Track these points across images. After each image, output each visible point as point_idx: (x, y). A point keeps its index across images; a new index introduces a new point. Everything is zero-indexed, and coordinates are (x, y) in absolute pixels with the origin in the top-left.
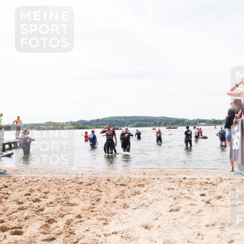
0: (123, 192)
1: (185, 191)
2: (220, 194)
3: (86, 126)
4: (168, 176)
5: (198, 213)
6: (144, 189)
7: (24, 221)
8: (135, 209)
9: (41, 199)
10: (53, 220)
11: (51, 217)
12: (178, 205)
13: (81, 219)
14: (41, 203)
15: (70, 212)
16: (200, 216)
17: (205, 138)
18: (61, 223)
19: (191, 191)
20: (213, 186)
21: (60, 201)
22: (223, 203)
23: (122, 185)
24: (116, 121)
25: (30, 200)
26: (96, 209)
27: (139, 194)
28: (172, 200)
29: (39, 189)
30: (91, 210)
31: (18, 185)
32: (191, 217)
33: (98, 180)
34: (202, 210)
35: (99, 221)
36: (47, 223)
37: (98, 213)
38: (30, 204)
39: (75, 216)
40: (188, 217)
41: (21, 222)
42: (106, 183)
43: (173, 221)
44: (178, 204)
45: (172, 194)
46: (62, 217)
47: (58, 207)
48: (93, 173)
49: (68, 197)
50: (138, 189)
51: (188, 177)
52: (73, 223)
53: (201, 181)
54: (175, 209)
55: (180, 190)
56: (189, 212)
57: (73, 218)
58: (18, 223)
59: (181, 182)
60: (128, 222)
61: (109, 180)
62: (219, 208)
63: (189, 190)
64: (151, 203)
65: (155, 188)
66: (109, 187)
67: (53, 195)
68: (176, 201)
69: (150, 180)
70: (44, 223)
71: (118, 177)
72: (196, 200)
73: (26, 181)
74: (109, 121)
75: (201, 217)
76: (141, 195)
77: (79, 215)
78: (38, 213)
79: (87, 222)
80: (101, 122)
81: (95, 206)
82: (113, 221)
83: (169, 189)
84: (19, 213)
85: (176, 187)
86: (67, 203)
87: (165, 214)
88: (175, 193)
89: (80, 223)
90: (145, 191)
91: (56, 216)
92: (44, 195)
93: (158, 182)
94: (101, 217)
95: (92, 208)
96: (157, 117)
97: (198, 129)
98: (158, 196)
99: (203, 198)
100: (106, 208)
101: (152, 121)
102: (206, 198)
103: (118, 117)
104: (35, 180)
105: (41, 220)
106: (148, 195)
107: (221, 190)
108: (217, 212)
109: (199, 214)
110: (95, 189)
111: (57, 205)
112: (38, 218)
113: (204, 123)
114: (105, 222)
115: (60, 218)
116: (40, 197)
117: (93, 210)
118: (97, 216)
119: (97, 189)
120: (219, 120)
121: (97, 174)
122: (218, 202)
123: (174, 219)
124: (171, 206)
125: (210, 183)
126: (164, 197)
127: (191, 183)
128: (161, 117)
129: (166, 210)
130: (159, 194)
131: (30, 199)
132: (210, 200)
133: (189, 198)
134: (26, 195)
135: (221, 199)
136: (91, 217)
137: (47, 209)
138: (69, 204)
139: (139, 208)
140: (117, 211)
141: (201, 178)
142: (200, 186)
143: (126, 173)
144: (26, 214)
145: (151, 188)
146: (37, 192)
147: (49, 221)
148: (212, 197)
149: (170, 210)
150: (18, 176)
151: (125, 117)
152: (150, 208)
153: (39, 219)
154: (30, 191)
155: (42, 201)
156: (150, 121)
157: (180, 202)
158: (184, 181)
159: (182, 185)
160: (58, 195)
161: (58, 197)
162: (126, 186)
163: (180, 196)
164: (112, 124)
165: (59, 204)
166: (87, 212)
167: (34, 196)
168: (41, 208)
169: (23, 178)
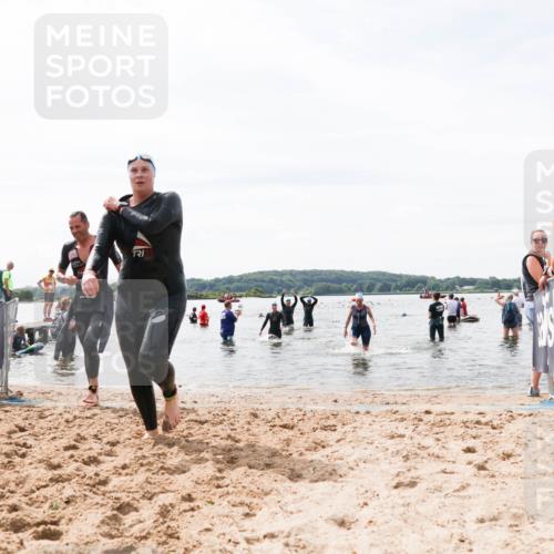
0: (288, 442)
1: (429, 441)
2: (508, 448)
3: (204, 293)
4: (388, 407)
5: (458, 490)
6: (335, 436)
7: (64, 509)
8: (316, 481)
9: (101, 458)
10: (128, 504)
11: (125, 498)
12: (413, 473)
13: (192, 504)
14: (102, 466)
15: (167, 488)
16: (465, 497)
17: (474, 320)
18: (148, 512)
19: (444, 440)
20: (491, 431)
21: (145, 462)
22: (514, 470)
23: (285, 426)
24: (272, 281)
25: (76, 461)
26: (227, 481)
27: (323, 447)
28: (398, 461)
29: (96, 436)
30: (215, 482)
31: (50, 425)
32: (443, 500)
33: (230, 414)
34: (468, 485)
35: (235, 509)
36: (115, 512)
37: (230, 489)
38: (78, 470)
39: (179, 496)
40: (436, 500)
41: (57, 509)
42: (249, 423)
43: (402, 509)
44: (413, 471)
45: (399, 447)
46: (150, 499)
47: (141, 477)
48: (218, 399)
49: (163, 454)
50: (321, 435)
51: (435, 409)
52: (175, 512)
53: (465, 418)
54: (407, 481)
55: (418, 439)
56: (438, 489)
57: (174, 502)
58: (51, 511)
59: (421, 420)
60: (300, 511)
61: (255, 416)
62: (507, 480)
63: (438, 440)
64: (352, 469)
65: (361, 433)
66: (255, 430)
67: (129, 450)
68: (408, 464)
69: (349, 416)
70: (109, 513)
71: (276, 407)
72: (454, 462)
73: (66, 416)
74: (255, 280)
75: (466, 501)
76: (328, 451)
77: (189, 495)
78: (94, 490)
79: (206, 509)
80: (236, 284)
81: (224, 474)
82: (265, 509)
83: (393, 437)
84: (51, 490)
85: (408, 433)
86: (162, 468)
87: (384, 493)
88: (406, 445)
89: (191, 513)
90: (338, 441)
91: (137, 496)
92: (108, 448)
93: (368, 419)
94: (238, 500)
95: (217, 478)
96: (364, 273)
97: (457, 299)
98: (367, 452)
99: (470, 456)
100: (250, 479)
101: (354, 281)
102: (477, 458)
103: (276, 273)
104: (89, 415)
105: (102, 505)
106: (345, 449)
107: (512, 439)
108: (502, 489)
109: (462, 493)
110: (224, 434)
111: (139, 472)
112: (95, 501)
113: (471, 287)
114: (247, 510)
115: (146, 501)
116: (100, 454)
117: (220, 482)
118: (229, 498)
119: (229, 436)
120: (505, 280)
121: (229, 402)
122: (505, 466)
123: (404, 505)
124: (398, 475)
125: (487, 424)
126: (380, 455)
127: (442, 424)
128: (374, 273)
129: (387, 485)
130: (371, 446)
131: (76, 458)
132: (486, 462)
133: (438, 457)
134: (67, 448)
135: (512, 460)
136: (215, 499)
137: (115, 481)
138: (165, 469)
139: (324, 480)
140: (275, 485)
141: (466, 413)
142: (463, 430)
143: (294, 400)
144: (68, 490)
145: (351, 434)
146: (91, 443)
147: (119, 509)
148: (490, 454)
149: (394, 484)
150: (48, 404)
151: (292, 273)
152: (349, 479)
153: (97, 504)
154: (76, 440)
155: (103, 462)
156: (348, 282)
157: (418, 466)
158: (426, 418)
159: (422, 427)
160: (141, 449)
161: (139, 454)
162: (295, 429)
163: (419, 451)
164: (261, 287)
165: (143, 469)
166: (206, 488)
167: (85, 450)
168: (101, 478)
169: (60, 410)
